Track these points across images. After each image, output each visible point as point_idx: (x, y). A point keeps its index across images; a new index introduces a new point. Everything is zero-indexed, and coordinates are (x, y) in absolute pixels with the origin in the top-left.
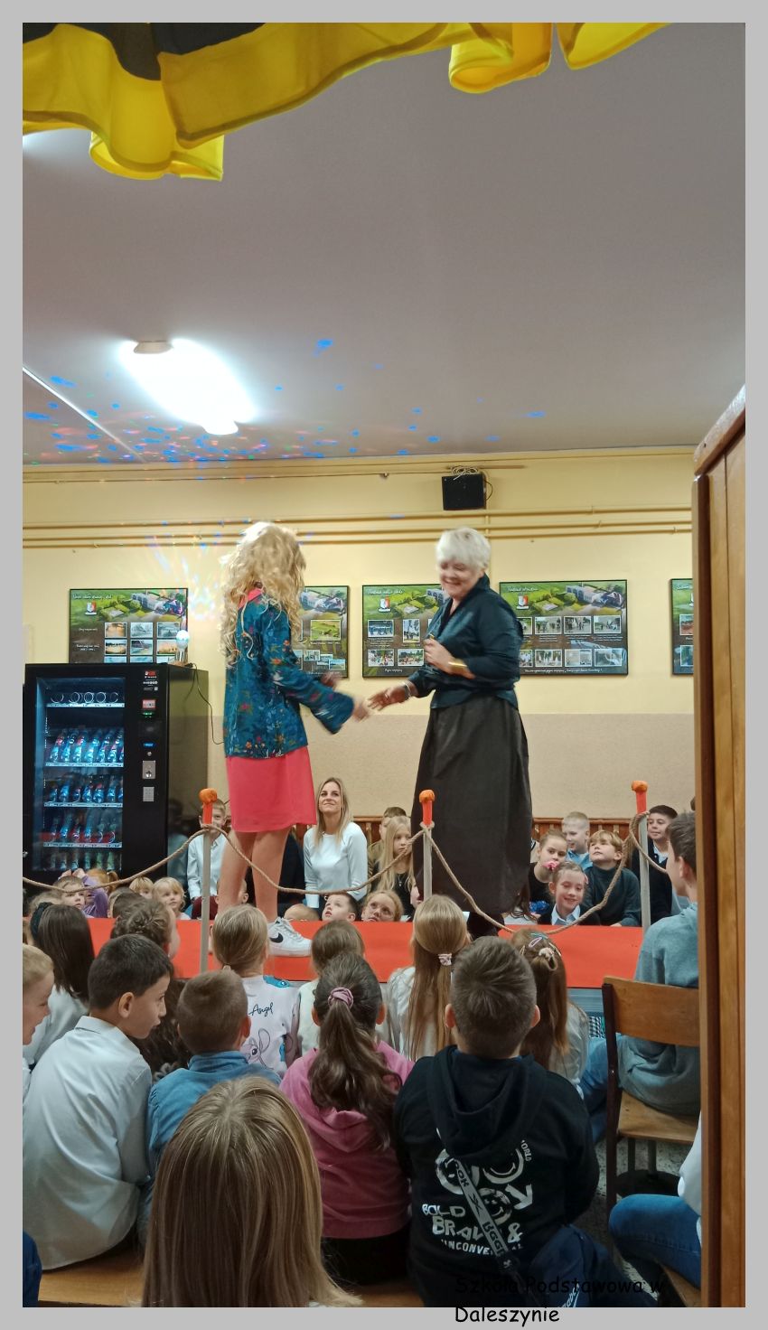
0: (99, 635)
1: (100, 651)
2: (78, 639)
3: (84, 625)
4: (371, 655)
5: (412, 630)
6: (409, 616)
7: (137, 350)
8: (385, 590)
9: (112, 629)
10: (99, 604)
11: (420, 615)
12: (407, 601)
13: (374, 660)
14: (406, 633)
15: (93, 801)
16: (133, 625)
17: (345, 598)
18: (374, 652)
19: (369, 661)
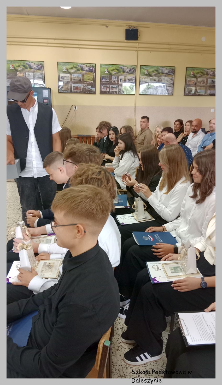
4: (102, 87)
5: (115, 80)
6: (114, 75)
8: (107, 66)
9: (19, 74)
10: (15, 65)
11: (117, 75)
13: (103, 89)
14: (113, 80)
16: (27, 73)
17: (95, 68)
18: (103, 86)
19: (102, 89)
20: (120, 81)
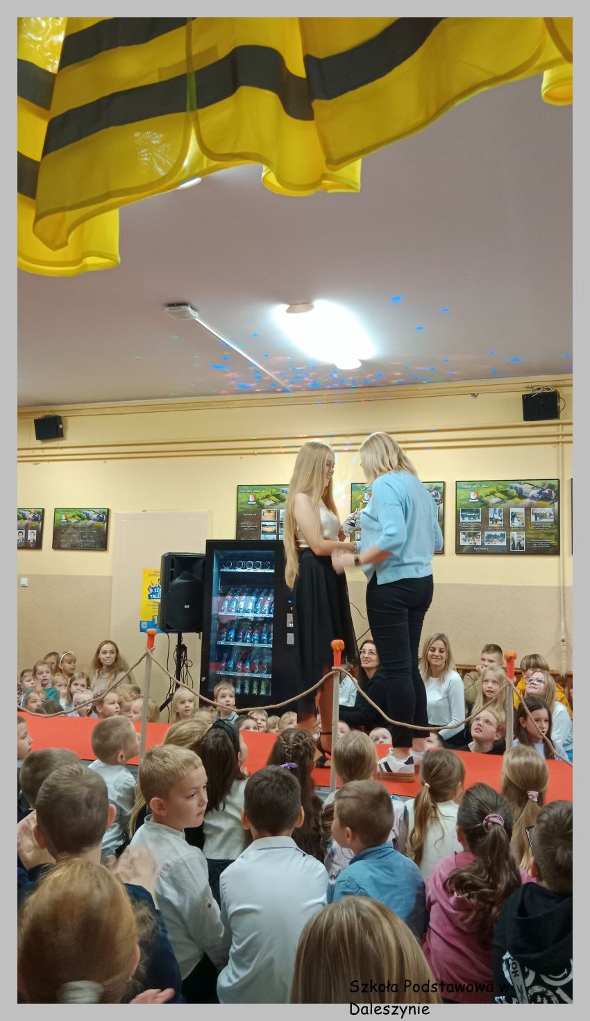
0: (257, 519)
1: (258, 530)
2: (243, 522)
3: (247, 511)
4: (462, 536)
5: (497, 517)
6: (494, 505)
7: (289, 311)
8: (474, 485)
9: (266, 514)
10: (258, 496)
11: (503, 505)
12: (492, 494)
13: (465, 540)
14: (492, 519)
15: (252, 642)
17: (442, 491)
18: (464, 534)
19: (461, 540)
20: (513, 520)
